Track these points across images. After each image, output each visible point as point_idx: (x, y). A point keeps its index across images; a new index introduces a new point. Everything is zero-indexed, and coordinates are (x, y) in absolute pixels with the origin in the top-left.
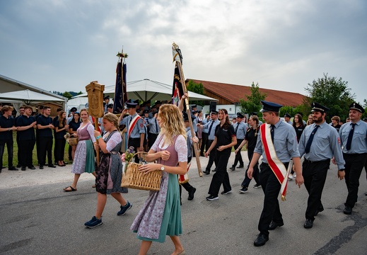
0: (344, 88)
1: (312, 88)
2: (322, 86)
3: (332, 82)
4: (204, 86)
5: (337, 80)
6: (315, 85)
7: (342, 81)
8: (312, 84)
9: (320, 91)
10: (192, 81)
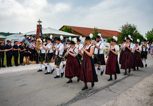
0: (135, 28)
1: (121, 29)
2: (126, 28)
3: (130, 26)
4: (72, 29)
5: (132, 25)
6: (123, 27)
7: (134, 25)
8: (121, 27)
9: (125, 30)
10: (67, 26)
